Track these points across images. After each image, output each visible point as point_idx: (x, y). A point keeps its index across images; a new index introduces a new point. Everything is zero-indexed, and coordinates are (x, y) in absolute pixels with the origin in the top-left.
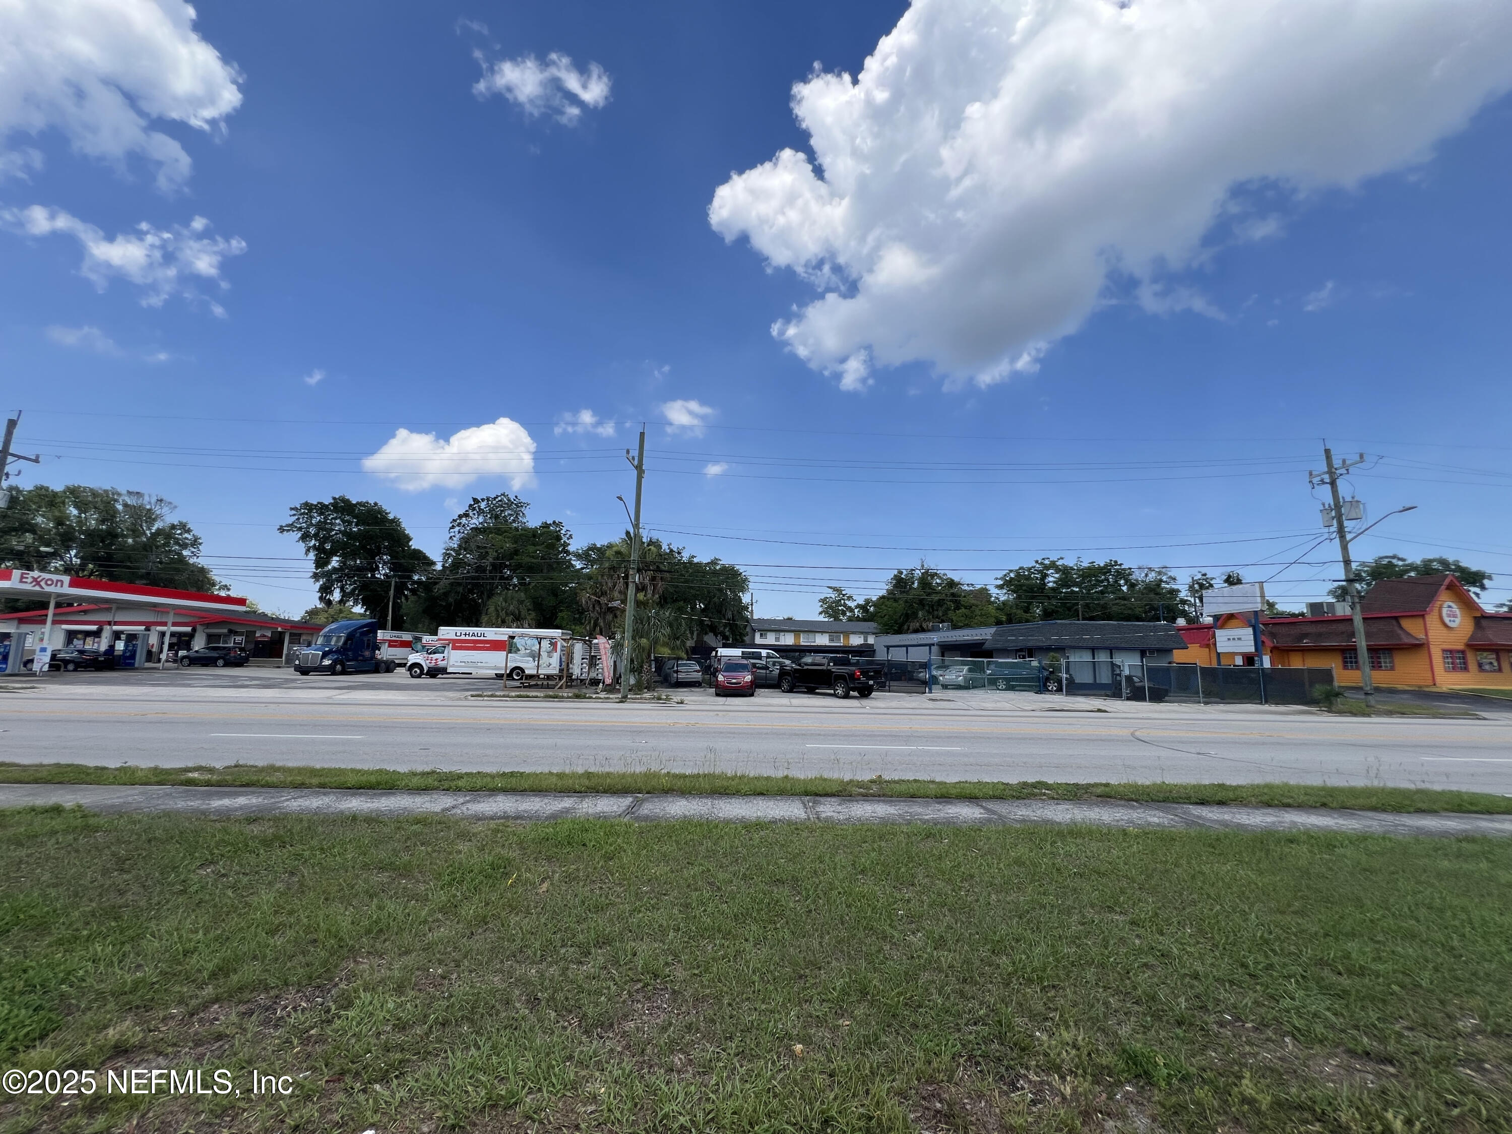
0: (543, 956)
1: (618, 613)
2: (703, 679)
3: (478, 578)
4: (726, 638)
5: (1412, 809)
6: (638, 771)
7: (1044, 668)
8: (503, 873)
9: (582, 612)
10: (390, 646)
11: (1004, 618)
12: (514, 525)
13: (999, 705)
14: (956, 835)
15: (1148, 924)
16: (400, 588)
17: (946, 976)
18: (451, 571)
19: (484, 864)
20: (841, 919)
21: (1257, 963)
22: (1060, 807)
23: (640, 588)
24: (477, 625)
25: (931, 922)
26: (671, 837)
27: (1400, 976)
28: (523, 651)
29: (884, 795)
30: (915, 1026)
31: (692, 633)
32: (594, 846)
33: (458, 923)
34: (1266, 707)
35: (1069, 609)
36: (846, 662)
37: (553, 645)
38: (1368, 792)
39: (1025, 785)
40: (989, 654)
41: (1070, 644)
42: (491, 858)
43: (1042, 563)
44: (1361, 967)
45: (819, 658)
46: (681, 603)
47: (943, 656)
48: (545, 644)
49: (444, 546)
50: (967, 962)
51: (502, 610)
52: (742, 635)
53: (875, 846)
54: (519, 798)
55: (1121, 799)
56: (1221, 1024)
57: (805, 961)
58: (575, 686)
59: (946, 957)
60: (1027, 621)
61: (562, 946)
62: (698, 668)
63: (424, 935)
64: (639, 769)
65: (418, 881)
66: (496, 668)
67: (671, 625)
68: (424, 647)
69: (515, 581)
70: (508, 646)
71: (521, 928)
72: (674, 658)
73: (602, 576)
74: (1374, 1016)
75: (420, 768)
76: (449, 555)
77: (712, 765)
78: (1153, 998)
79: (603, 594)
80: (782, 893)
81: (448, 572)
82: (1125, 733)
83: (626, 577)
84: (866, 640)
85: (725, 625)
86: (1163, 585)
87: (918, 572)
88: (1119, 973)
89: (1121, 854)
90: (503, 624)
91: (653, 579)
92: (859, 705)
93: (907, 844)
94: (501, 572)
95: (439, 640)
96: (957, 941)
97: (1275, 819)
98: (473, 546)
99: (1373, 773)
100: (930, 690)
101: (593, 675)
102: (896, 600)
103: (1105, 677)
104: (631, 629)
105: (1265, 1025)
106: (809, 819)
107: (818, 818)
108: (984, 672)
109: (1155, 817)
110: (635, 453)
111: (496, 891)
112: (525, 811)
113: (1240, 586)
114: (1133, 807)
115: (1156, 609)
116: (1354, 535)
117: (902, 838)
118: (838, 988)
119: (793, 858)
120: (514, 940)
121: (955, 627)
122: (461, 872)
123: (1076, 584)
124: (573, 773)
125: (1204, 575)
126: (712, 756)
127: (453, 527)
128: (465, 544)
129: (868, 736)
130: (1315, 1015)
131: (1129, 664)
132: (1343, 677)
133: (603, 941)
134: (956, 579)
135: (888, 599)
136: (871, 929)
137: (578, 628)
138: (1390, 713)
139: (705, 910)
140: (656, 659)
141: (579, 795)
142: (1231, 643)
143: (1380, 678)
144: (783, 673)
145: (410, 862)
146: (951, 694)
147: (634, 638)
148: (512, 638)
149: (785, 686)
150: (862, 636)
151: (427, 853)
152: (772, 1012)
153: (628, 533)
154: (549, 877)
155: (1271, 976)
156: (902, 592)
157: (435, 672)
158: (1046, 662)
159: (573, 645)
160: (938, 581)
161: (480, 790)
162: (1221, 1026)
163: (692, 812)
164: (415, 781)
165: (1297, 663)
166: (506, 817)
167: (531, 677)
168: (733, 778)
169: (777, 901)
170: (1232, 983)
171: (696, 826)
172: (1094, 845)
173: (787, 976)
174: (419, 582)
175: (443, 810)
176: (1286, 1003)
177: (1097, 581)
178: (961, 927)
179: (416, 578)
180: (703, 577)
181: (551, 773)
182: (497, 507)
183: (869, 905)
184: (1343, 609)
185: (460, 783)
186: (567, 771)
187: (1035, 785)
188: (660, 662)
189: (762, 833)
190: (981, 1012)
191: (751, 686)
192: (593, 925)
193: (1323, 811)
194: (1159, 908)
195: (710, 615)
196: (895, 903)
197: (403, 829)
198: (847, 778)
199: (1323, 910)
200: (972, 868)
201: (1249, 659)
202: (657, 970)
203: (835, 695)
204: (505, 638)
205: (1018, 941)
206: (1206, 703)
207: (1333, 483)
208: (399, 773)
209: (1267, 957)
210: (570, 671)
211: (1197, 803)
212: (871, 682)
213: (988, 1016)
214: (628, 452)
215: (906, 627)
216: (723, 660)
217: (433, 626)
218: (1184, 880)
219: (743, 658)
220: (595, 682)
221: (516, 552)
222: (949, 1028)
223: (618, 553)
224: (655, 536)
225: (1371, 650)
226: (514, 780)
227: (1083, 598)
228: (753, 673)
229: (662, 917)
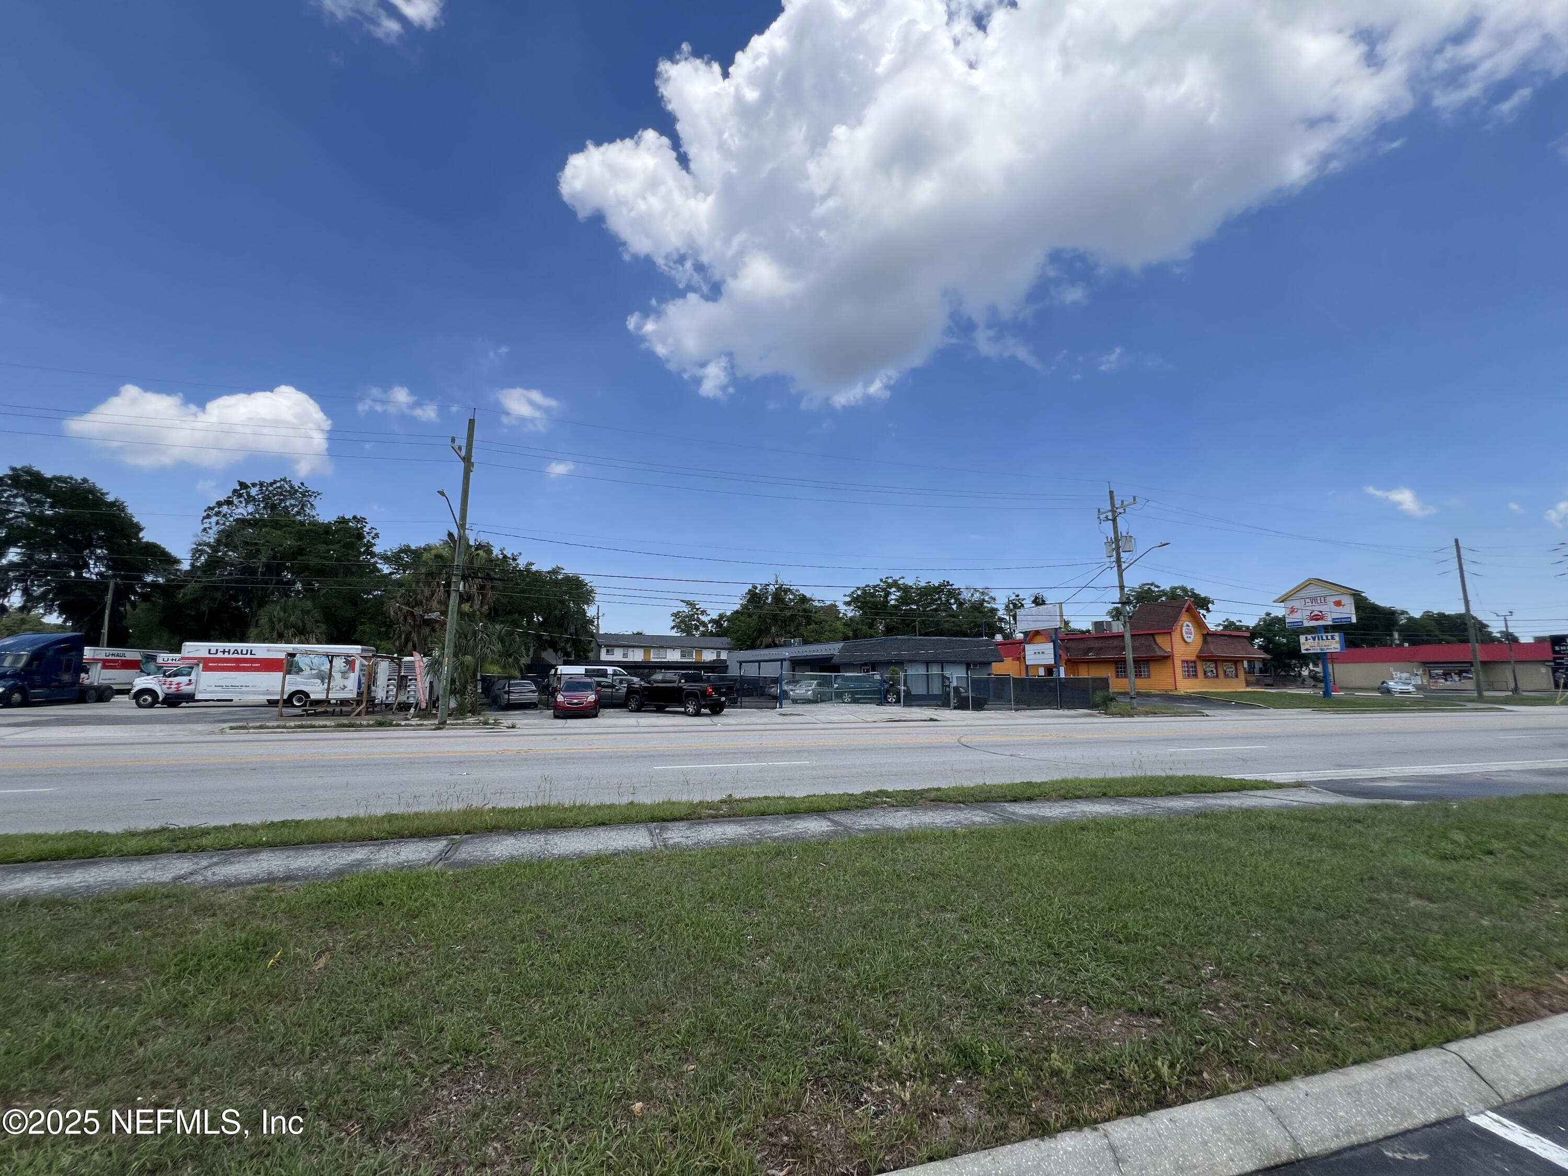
0: (314, 1051)
1: (437, 626)
2: (540, 700)
3: (245, 581)
4: (567, 654)
5: (1164, 793)
6: (455, 808)
7: (885, 681)
8: (262, 952)
9: (390, 625)
10: (105, 667)
11: (851, 634)
12: (299, 518)
13: (844, 718)
14: (805, 850)
15: (975, 919)
16: (122, 594)
17: (794, 999)
18: (204, 572)
19: (233, 944)
20: (688, 953)
21: (1060, 942)
22: (899, 814)
23: (465, 598)
24: (243, 640)
25: (780, 943)
26: (493, 883)
27: (1162, 937)
28: (307, 671)
29: (734, 815)
30: (763, 1058)
31: (528, 650)
32: (393, 903)
33: (187, 1027)
34: (1061, 712)
35: (908, 625)
36: (697, 679)
37: (350, 663)
38: (1134, 781)
39: (868, 794)
40: (836, 668)
41: (908, 658)
42: (244, 935)
43: (885, 582)
44: (1136, 934)
45: (670, 675)
46: (516, 616)
47: (794, 671)
48: (339, 663)
49: (194, 540)
50: (815, 980)
51: (280, 621)
52: (586, 651)
53: (725, 870)
54: (292, 853)
55: (950, 802)
56: (1033, 1005)
57: (647, 1006)
58: (378, 712)
59: (794, 979)
60: (871, 636)
61: (343, 1035)
62: (534, 688)
63: (131, 1052)
64: (456, 807)
65: (126, 979)
66: (268, 692)
67: (502, 641)
68: (159, 668)
69: (299, 586)
70: (289, 666)
71: (284, 1021)
72: (505, 678)
73: (417, 583)
74: (1145, 975)
75: (142, 826)
76: (202, 552)
77: (547, 797)
78: (979, 989)
79: (418, 603)
80: (625, 932)
81: (199, 573)
82: (953, 740)
83: (448, 585)
84: (718, 655)
85: (567, 640)
86: (985, 604)
87: (772, 587)
88: (951, 969)
89: (952, 855)
90: (280, 638)
91: (482, 588)
92: (710, 722)
93: (757, 864)
94: (279, 574)
95: (183, 658)
96: (806, 960)
97: (1070, 810)
98: (237, 540)
99: (1137, 766)
100: (781, 704)
101: (402, 698)
102: (750, 616)
103: (936, 689)
104: (452, 645)
105: (1067, 999)
106: (655, 847)
107: (665, 845)
108: (832, 686)
109: (978, 817)
110: (463, 443)
111: (248, 978)
112: (301, 869)
113: (1045, 606)
114: (960, 809)
115: (979, 626)
116: (1127, 565)
117: (751, 858)
118: (683, 1031)
119: (637, 893)
120: (272, 1038)
121: (806, 642)
122: (196, 959)
123: (914, 603)
124: (370, 817)
125: (1017, 596)
126: (548, 785)
127: (208, 516)
128: (227, 538)
129: (719, 754)
130: (1104, 983)
131: (956, 675)
132: (1117, 684)
133: (400, 1019)
134: (808, 595)
135: (742, 614)
136: (720, 959)
137: (384, 643)
138: (1146, 714)
139: (533, 964)
140: (484, 679)
141: (376, 842)
142: (1037, 656)
143: (1142, 684)
144: (631, 691)
145: (114, 955)
146: (800, 708)
147: (455, 655)
148: (293, 655)
149: (633, 705)
150: (715, 652)
151: (145, 939)
152: (609, 1070)
153: (450, 535)
154: (328, 949)
155: (1071, 952)
156: (755, 607)
157: (173, 700)
158: (886, 675)
159: (376, 664)
160: (791, 597)
161: (236, 847)
162: (1034, 1006)
163: (521, 851)
164: (133, 843)
165: (1084, 673)
166: (271, 879)
167: (318, 702)
168: (571, 809)
169: (618, 943)
170: (1041, 963)
171: (525, 868)
172: (930, 848)
173: (627, 1027)
174: (154, 585)
175: (175, 879)
176: (1083, 975)
177: (932, 599)
178: (809, 945)
179: (149, 579)
180: (543, 587)
181: (339, 819)
182: (274, 495)
183: (718, 934)
184: (1118, 627)
185: (204, 841)
186: (362, 815)
187: (876, 795)
188: (488, 683)
189: (602, 868)
190: (828, 1031)
191: (595, 708)
192: (386, 1001)
193: (1104, 800)
194: (983, 903)
195: (550, 629)
196: (744, 928)
197: (107, 910)
198: (696, 800)
199: (1107, 887)
200: (820, 882)
201: (1049, 670)
202: (469, 1045)
203: (686, 713)
204: (282, 656)
205: (862, 952)
206: (1017, 710)
207: (1114, 520)
208: (107, 834)
209: (1067, 935)
210: (373, 694)
211: (1011, 801)
212: (723, 699)
213: (834, 1033)
214: (453, 440)
215: (759, 642)
216: (564, 679)
217: (175, 641)
218: (1003, 873)
219: (586, 676)
220: (404, 707)
221: (301, 551)
222: (796, 1054)
223: (438, 557)
224: (484, 539)
225: (1137, 661)
226: (286, 831)
227: (920, 615)
228: (597, 692)
229: (478, 980)
